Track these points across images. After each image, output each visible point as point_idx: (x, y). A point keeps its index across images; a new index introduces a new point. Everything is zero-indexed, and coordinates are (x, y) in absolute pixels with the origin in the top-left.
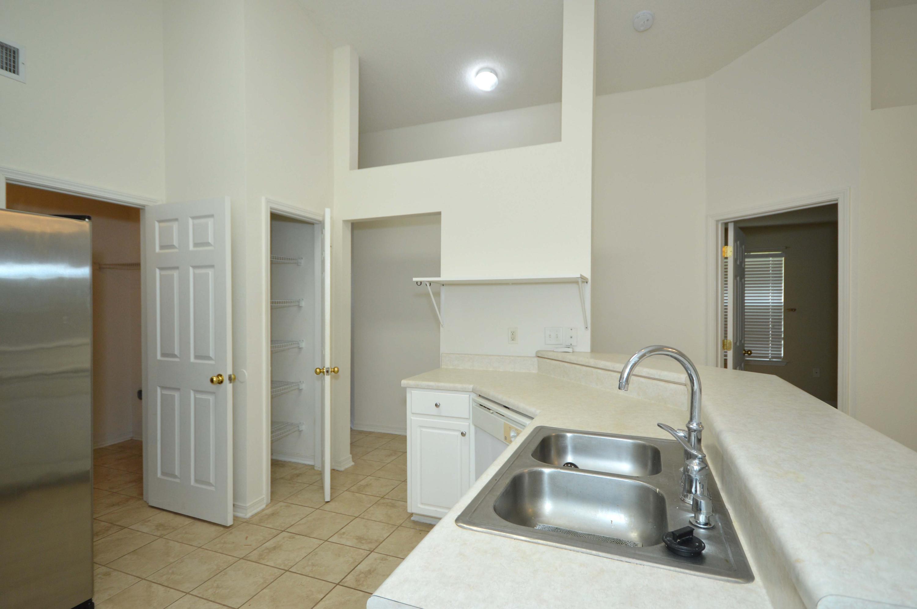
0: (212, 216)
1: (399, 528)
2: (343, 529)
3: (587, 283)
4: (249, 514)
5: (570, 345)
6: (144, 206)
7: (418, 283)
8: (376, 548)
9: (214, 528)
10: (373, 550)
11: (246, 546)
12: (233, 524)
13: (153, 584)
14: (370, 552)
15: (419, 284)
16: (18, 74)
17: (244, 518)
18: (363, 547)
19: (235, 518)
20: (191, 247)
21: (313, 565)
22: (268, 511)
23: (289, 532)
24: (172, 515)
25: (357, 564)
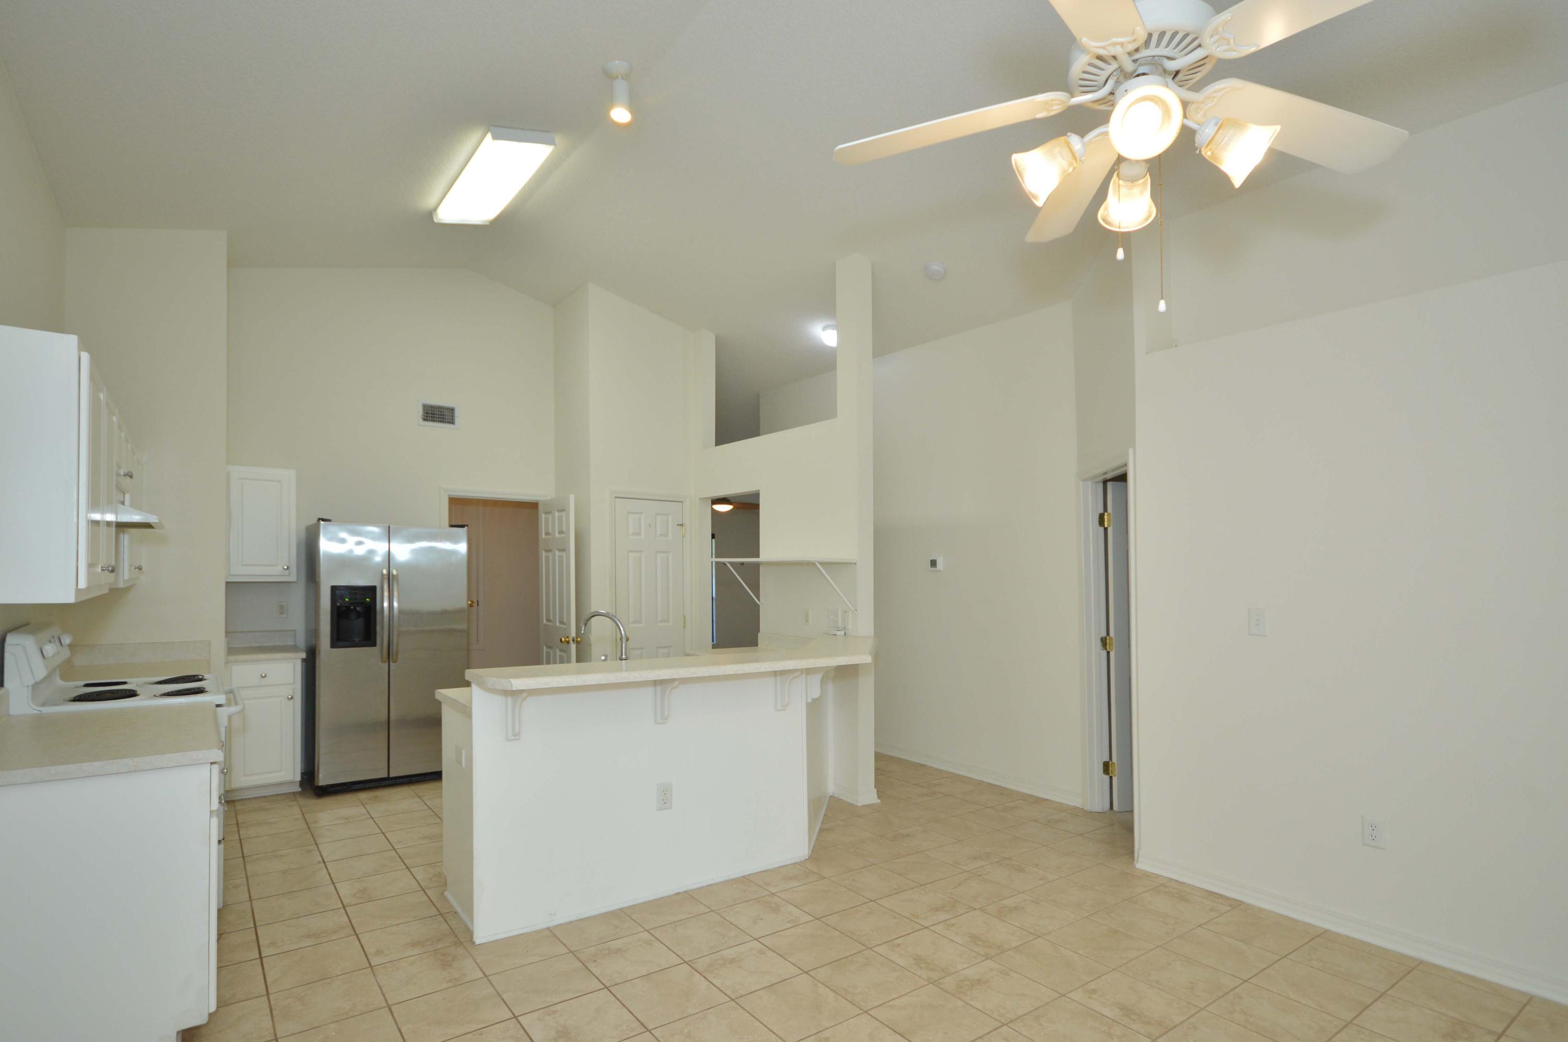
0: (564, 510)
3: (855, 564)
5: (843, 628)
6: (538, 501)
16: (455, 425)
20: (557, 535)
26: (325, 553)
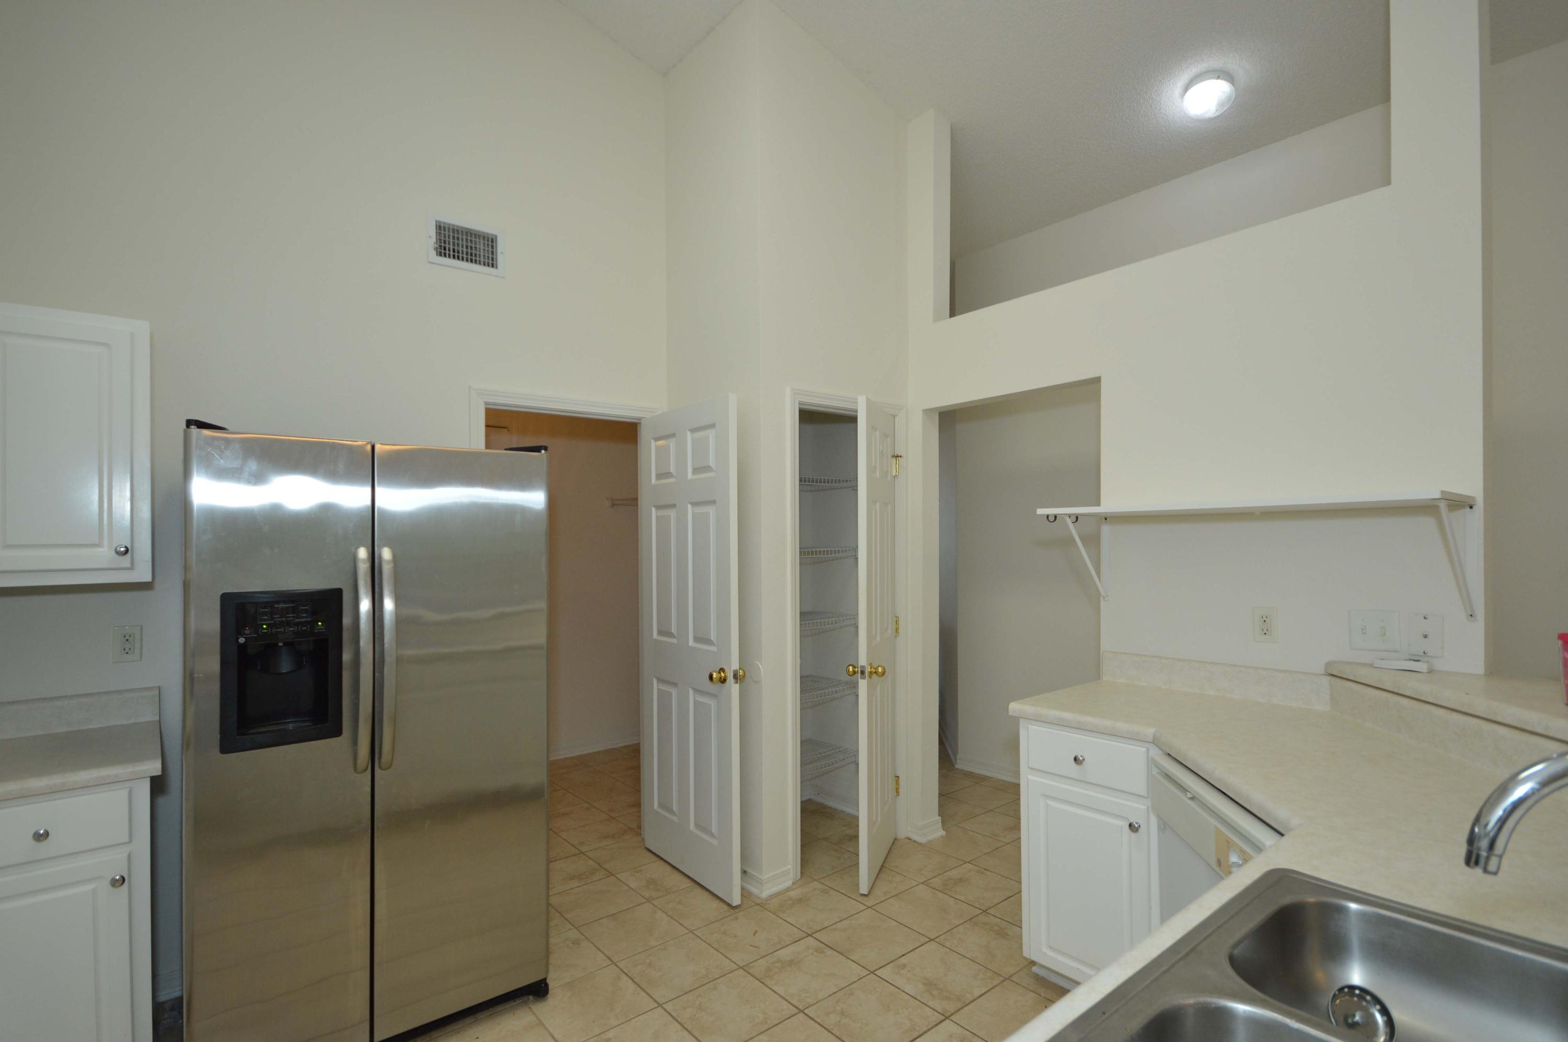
0: (712, 426)
1: (1005, 983)
2: (905, 956)
3: (1471, 507)
4: (766, 892)
5: (1423, 654)
6: (640, 419)
7: (1049, 517)
8: (956, 1012)
9: (715, 904)
10: (950, 1016)
11: (751, 948)
12: (740, 905)
13: (623, 976)
14: (943, 1018)
15: (1052, 519)
16: (497, 268)
17: (759, 898)
18: (931, 1003)
19: (745, 894)
20: (690, 475)
21: (843, 1013)
22: (794, 894)
23: (817, 939)
24: (668, 868)
25: (917, 1034)
26: (200, 509)
